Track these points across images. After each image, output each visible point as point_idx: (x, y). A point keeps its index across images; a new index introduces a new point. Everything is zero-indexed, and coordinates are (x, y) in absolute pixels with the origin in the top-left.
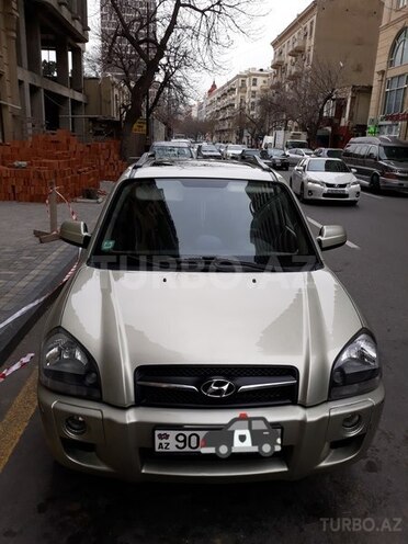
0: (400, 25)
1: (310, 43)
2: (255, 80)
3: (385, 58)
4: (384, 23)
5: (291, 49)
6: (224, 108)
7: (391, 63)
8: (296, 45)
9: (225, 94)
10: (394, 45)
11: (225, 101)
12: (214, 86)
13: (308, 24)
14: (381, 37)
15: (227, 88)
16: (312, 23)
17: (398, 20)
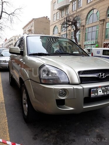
0: (55, 25)
1: (33, 28)
2: (18, 37)
3: (52, 32)
4: (51, 24)
5: (28, 30)
6: (10, 45)
7: (54, 34)
8: (29, 29)
9: (10, 41)
10: (54, 29)
11: (10, 43)
12: (6, 39)
13: (32, 24)
14: (51, 27)
15: (11, 39)
16: (33, 24)
17: (54, 24)
